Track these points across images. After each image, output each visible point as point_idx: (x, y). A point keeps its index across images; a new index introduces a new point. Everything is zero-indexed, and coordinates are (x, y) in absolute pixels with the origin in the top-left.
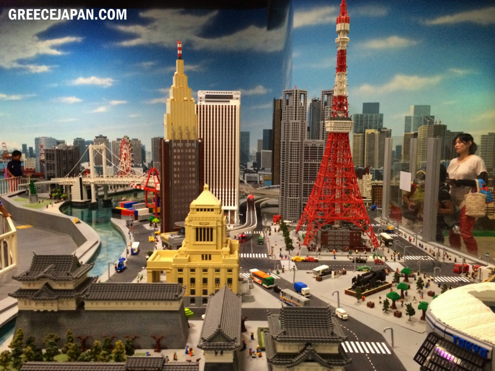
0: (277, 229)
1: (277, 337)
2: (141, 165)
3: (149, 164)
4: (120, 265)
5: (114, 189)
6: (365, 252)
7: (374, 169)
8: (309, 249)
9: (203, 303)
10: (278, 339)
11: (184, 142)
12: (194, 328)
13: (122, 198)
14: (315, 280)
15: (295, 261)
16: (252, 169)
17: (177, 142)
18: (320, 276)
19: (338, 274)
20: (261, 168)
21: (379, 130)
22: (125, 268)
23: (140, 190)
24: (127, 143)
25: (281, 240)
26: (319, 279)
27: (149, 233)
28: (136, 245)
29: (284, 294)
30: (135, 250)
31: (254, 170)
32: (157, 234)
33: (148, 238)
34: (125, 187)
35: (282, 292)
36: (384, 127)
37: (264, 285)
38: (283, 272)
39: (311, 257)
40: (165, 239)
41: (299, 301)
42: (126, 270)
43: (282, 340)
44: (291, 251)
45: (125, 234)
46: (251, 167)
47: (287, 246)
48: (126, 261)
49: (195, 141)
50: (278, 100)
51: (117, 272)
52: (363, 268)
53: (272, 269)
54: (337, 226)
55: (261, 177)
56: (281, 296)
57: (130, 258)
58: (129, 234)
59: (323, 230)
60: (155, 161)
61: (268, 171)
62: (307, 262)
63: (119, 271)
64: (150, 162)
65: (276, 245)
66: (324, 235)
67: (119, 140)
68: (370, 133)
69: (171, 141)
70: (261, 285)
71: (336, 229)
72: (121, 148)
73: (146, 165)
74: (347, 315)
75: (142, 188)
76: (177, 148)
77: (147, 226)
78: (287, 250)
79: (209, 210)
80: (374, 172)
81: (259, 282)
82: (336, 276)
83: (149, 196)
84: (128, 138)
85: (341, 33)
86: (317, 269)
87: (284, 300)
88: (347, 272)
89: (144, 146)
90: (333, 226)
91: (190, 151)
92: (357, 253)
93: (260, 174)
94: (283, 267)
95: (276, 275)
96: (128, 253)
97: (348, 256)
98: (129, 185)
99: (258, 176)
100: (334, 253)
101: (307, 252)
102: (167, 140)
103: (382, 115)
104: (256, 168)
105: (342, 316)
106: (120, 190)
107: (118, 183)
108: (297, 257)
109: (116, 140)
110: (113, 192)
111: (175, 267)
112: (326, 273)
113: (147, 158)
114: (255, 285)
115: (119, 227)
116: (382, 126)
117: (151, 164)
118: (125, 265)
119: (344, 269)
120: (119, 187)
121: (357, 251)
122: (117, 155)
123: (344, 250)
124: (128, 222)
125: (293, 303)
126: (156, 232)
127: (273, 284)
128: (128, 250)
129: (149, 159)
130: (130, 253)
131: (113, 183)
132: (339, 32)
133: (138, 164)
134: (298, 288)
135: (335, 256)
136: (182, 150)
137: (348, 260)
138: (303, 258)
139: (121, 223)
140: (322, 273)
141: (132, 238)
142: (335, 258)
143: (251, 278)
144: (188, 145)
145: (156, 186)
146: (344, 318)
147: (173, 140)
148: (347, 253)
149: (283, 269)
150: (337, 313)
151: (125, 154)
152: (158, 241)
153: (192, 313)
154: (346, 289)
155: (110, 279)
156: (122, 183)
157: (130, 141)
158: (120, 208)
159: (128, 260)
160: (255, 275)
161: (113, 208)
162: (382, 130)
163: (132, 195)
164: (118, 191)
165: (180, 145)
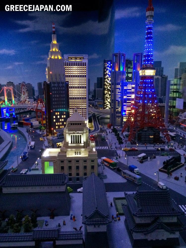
0: (111, 132)
1: (137, 213)
2: (32, 98)
3: (37, 97)
4: (24, 156)
5: (18, 111)
6: (163, 144)
7: (158, 97)
8: (132, 144)
9: (77, 181)
10: (138, 215)
11: (58, 83)
12: (73, 199)
13: (23, 115)
14: (139, 162)
15: (125, 151)
16: (92, 99)
17: (54, 83)
18: (142, 160)
19: (152, 158)
20: (96, 98)
21: (161, 76)
22: (27, 158)
23: (33, 111)
24: (24, 86)
25: (114, 138)
26: (141, 162)
27: (40, 136)
28: (33, 143)
29: (124, 173)
30: (32, 147)
31: (93, 99)
32: (44, 136)
33: (40, 139)
34: (25, 109)
35: (123, 172)
36: (164, 74)
37: (110, 167)
38: (120, 157)
39: (134, 148)
40: (49, 140)
41: (135, 178)
42: (28, 159)
43: (140, 216)
44: (121, 145)
45: (26, 136)
46: (91, 98)
47: (119, 142)
48: (27, 154)
49: (65, 83)
50: (106, 61)
51: (23, 161)
52: (165, 154)
53: (113, 156)
54: (145, 130)
55: (96, 102)
56: (123, 174)
57: (29, 151)
58: (28, 136)
59: (139, 132)
60: (40, 95)
61: (100, 100)
62: (132, 151)
63: (24, 160)
64: (37, 96)
65: (112, 141)
66: (139, 135)
67: (20, 84)
68: (156, 78)
69: (50, 83)
70: (109, 167)
71: (146, 131)
72: (21, 88)
73: (35, 97)
74: (165, 187)
75: (34, 110)
76: (54, 87)
77: (38, 131)
78: (119, 144)
79: (78, 124)
80: (158, 99)
81: (107, 165)
82: (151, 160)
83: (38, 114)
84: (25, 83)
85: (149, 17)
86: (140, 156)
87: (125, 177)
88: (156, 156)
89: (34, 87)
90: (144, 130)
91: (62, 88)
92: (158, 145)
93: (96, 101)
94: (119, 155)
95: (116, 160)
96: (28, 148)
97: (154, 147)
98: (27, 108)
99: (95, 102)
100: (146, 145)
101: (131, 145)
102: (49, 83)
103: (163, 68)
104: (94, 98)
105: (163, 187)
106: (22, 111)
107: (20, 107)
108: (125, 148)
109: (18, 84)
110: (18, 112)
111: (59, 160)
112: (144, 158)
113: (35, 94)
114: (105, 167)
115: (22, 132)
116: (163, 74)
117: (38, 97)
118: (27, 156)
119: (154, 155)
120: (21, 109)
121: (158, 143)
122: (19, 92)
123: (150, 143)
124: (27, 129)
125: (131, 179)
126: (43, 135)
127: (116, 166)
128: (28, 147)
129: (37, 94)
130: (30, 148)
131: (18, 107)
132: (148, 16)
133: (31, 97)
134: (132, 169)
135: (146, 147)
136: (57, 88)
137: (154, 149)
138: (129, 149)
139: (23, 130)
140: (143, 158)
141: (30, 139)
142: (146, 148)
143: (102, 163)
144: (61, 85)
145: (42, 109)
146: (164, 189)
147: (52, 82)
148: (153, 145)
149: (120, 156)
150: (158, 185)
151: (24, 92)
152: (45, 140)
153: (72, 190)
154: (160, 169)
155: (19, 166)
156: (23, 107)
157: (26, 85)
158: (22, 121)
159: (29, 152)
160: (104, 161)
161: (19, 121)
162: (163, 76)
163: (29, 114)
164: (20, 112)
165: (56, 85)
